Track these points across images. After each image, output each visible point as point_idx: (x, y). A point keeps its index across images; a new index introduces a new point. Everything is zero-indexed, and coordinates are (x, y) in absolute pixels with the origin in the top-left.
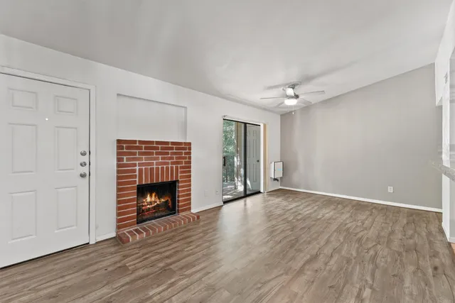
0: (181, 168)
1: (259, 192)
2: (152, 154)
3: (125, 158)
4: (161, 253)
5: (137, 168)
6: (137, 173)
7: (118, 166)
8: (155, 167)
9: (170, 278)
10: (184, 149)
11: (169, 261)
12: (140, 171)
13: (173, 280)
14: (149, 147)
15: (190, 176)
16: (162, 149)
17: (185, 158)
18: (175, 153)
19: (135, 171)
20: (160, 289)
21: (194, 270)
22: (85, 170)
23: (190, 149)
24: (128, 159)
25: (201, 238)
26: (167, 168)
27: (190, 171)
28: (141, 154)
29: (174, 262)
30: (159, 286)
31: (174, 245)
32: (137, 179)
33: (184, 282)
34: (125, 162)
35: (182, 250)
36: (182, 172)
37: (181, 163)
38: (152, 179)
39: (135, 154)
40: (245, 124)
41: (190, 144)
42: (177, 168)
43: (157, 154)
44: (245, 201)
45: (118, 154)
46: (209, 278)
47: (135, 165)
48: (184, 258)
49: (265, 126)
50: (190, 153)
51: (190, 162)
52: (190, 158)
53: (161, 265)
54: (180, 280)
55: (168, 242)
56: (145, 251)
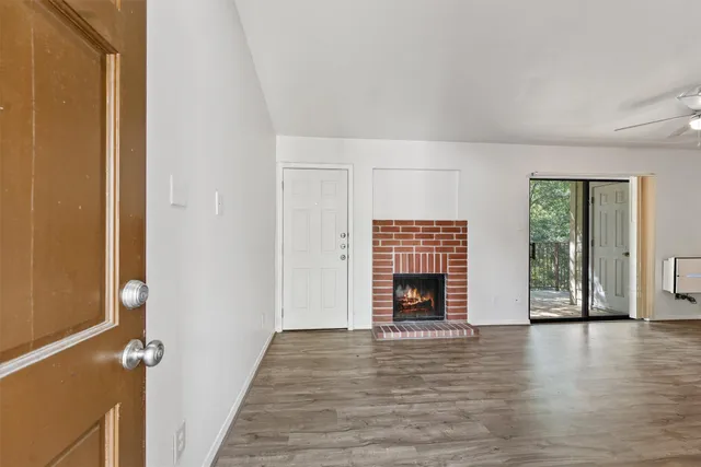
0: (452, 257)
1: (626, 318)
2: (411, 236)
3: (380, 241)
4: (413, 359)
5: (393, 253)
6: (393, 260)
7: (374, 250)
8: (414, 253)
9: (417, 386)
10: (457, 230)
11: (421, 369)
12: (397, 257)
13: (419, 389)
14: (407, 228)
15: (465, 270)
16: (424, 230)
17: (458, 243)
18: (442, 237)
19: (390, 257)
20: (404, 391)
21: (448, 388)
22: (344, 252)
23: (465, 230)
24: (384, 243)
25: (473, 358)
26: (431, 256)
27: (465, 263)
28: (398, 236)
29: (426, 373)
30: (403, 388)
31: (432, 356)
32: (394, 267)
33: (432, 396)
34: (380, 245)
35: (442, 364)
36: (452, 263)
37: (452, 250)
38: (411, 269)
39: (391, 236)
40: (586, 182)
41: (465, 223)
42: (445, 257)
43: (417, 236)
44: (586, 327)
45: (375, 236)
46: (466, 405)
47: (391, 250)
48: (442, 372)
49: (643, 182)
50: (465, 237)
51: (465, 250)
52: (465, 243)
53: (412, 370)
54: (428, 392)
55: (426, 351)
56: (397, 351)
